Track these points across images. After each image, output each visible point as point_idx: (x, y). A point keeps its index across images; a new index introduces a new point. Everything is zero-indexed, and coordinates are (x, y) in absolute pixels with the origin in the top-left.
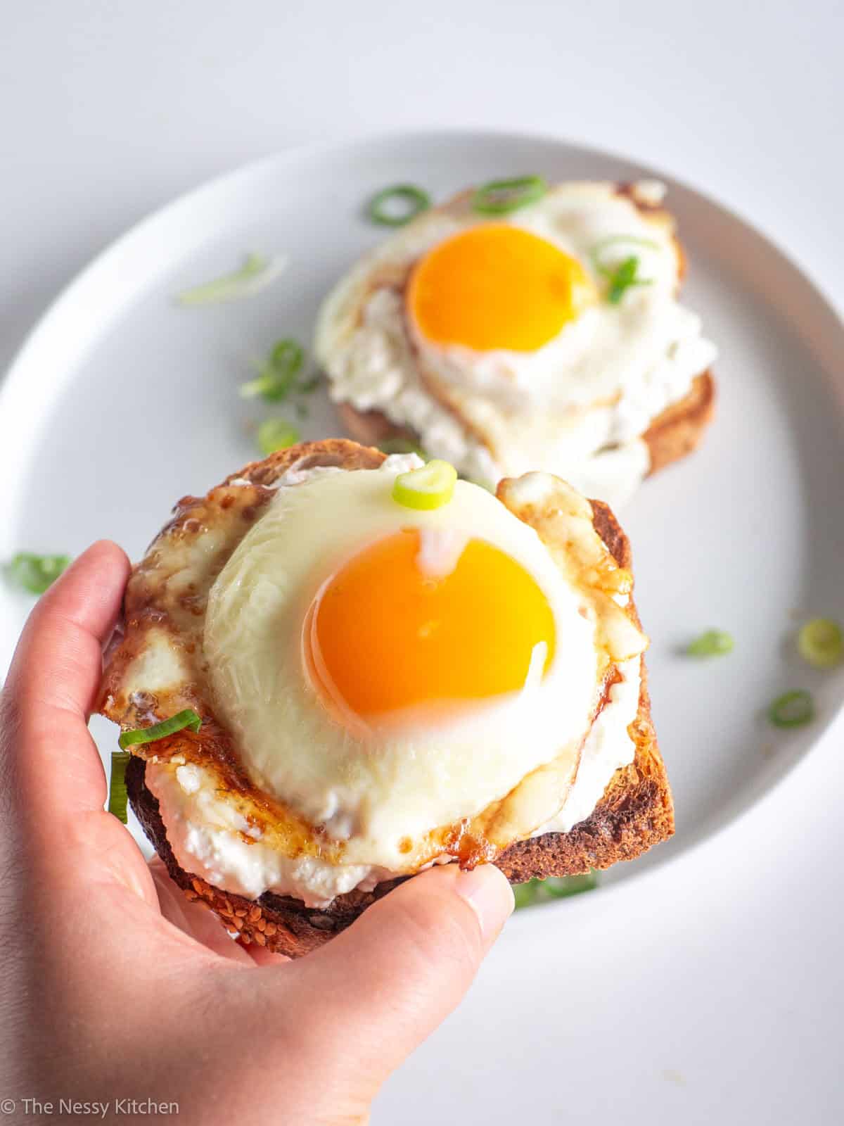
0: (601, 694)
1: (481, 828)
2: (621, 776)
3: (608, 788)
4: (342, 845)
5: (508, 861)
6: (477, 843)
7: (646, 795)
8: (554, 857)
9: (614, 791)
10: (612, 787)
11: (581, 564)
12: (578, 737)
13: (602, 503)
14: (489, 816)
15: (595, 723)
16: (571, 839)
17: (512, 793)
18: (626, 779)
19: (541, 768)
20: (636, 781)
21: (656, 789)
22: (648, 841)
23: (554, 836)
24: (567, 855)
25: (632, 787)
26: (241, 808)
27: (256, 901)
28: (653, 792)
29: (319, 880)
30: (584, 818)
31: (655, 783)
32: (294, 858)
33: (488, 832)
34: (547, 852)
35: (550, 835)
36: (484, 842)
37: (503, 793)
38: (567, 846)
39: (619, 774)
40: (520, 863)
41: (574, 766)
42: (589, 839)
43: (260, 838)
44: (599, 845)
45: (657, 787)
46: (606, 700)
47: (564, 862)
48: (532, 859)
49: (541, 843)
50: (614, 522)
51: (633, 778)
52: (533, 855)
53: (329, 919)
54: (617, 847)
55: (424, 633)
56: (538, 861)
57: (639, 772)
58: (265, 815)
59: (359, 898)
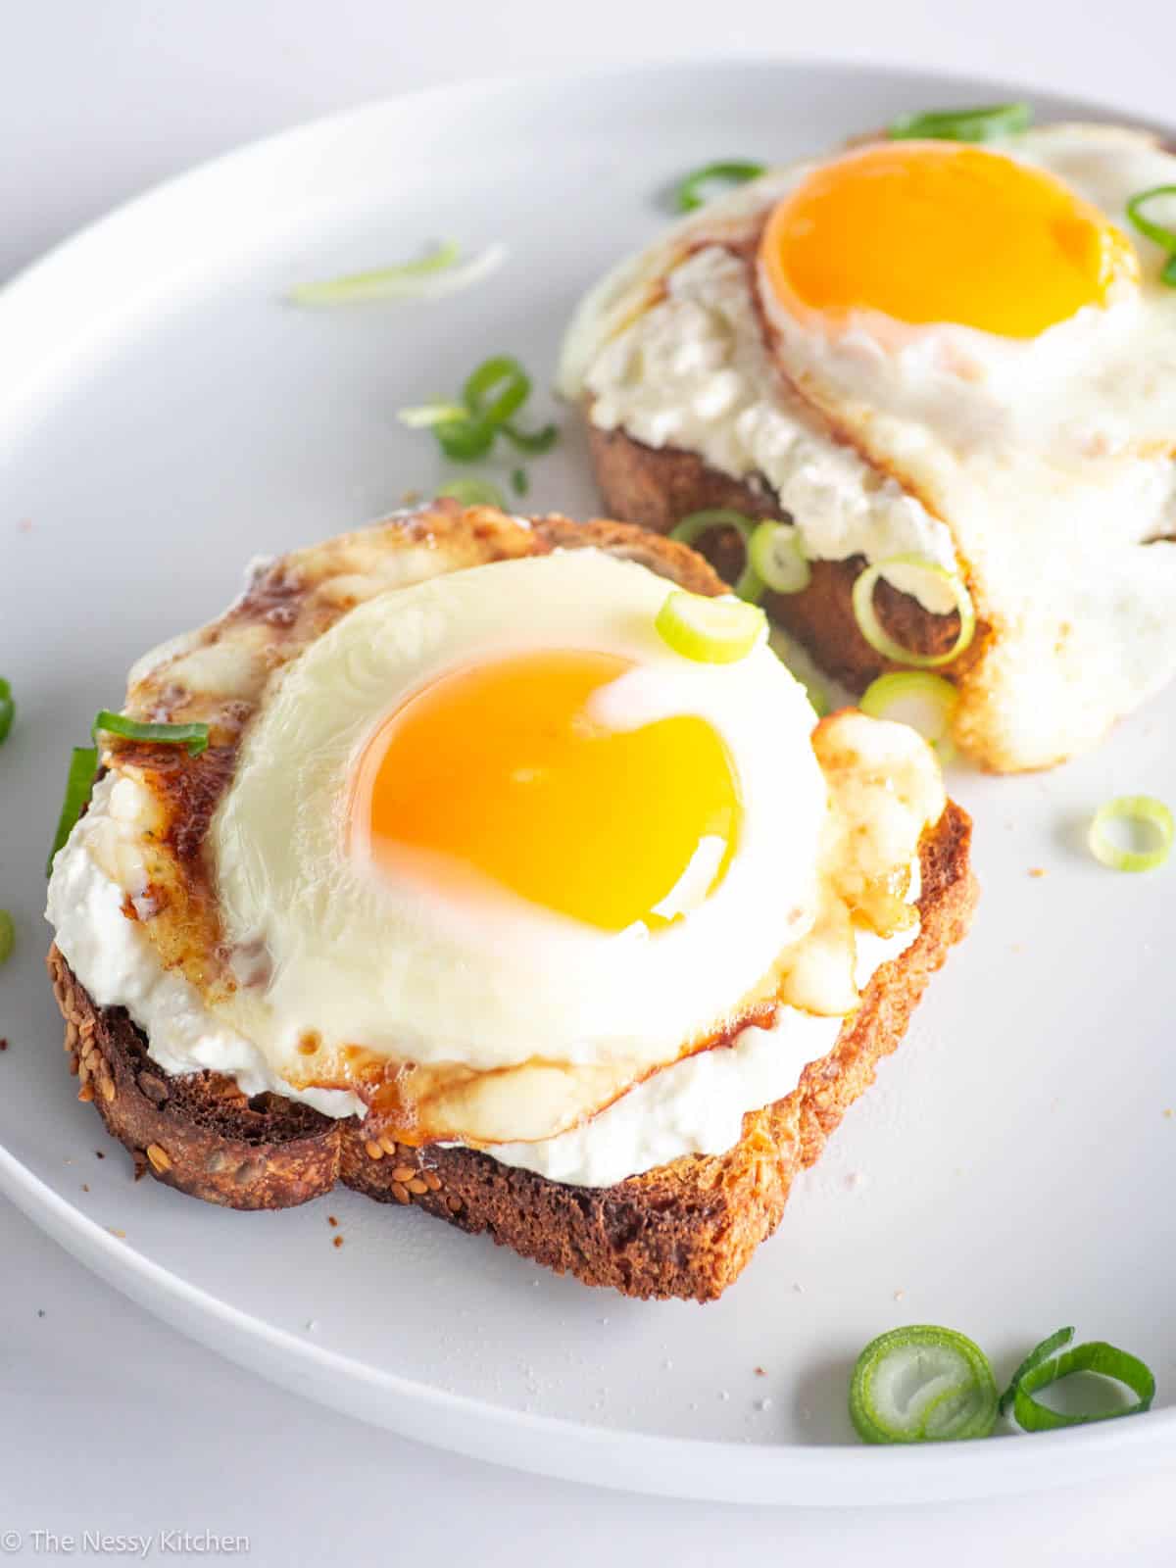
0: (724, 1029)
1: (423, 1086)
2: (693, 1167)
3: (663, 1170)
4: (232, 988)
5: (457, 1178)
6: (402, 1103)
7: (700, 1211)
8: (522, 1216)
9: (667, 1179)
10: (668, 1173)
11: (853, 861)
12: (647, 1059)
13: (966, 816)
14: (446, 1081)
15: (689, 1060)
16: (553, 1202)
17: (500, 1071)
18: (697, 1175)
19: (564, 1065)
20: (705, 1184)
21: (722, 1210)
22: (670, 1283)
23: (533, 1180)
24: (540, 1224)
25: (695, 1189)
26: (158, 870)
27: (98, 1009)
28: (713, 1213)
29: (182, 1024)
30: (592, 1182)
31: (725, 1202)
32: (166, 969)
33: (429, 1099)
34: (515, 1202)
35: (529, 1175)
36: (412, 1110)
37: (487, 1062)
38: (543, 1208)
39: (691, 1162)
40: (473, 1194)
41: (610, 1094)
42: (578, 1217)
43: (142, 917)
44: (589, 1235)
45: (725, 1208)
46: (724, 1040)
47: (533, 1234)
48: (491, 1198)
49: (511, 1179)
50: (963, 850)
51: (705, 1179)
52: (495, 1194)
53: (165, 1090)
54: (614, 1258)
55: (523, 776)
56: (499, 1208)
57: (720, 1178)
58: (181, 900)
59: (228, 1093)
